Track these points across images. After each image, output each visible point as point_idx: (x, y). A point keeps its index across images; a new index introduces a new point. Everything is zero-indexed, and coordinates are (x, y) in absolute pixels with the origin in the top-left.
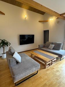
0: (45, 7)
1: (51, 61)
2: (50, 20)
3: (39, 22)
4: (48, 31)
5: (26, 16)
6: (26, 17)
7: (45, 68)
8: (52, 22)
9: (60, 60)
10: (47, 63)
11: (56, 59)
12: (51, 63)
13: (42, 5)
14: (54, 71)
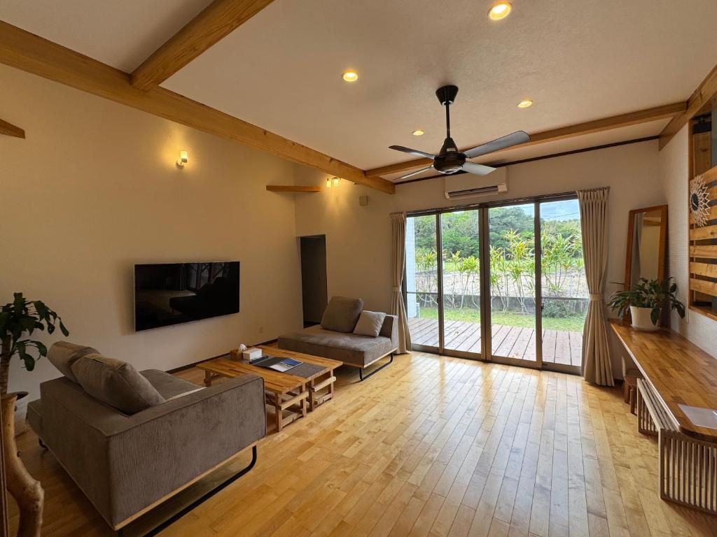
0: (285, 140)
1: (309, 387)
2: (328, 184)
3: (270, 188)
4: (322, 239)
5: (184, 155)
6: (185, 161)
7: (277, 430)
8: (337, 199)
9: (362, 380)
10: (283, 401)
11: (333, 379)
12: (309, 399)
13: (265, 132)
14: (335, 443)
